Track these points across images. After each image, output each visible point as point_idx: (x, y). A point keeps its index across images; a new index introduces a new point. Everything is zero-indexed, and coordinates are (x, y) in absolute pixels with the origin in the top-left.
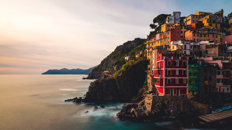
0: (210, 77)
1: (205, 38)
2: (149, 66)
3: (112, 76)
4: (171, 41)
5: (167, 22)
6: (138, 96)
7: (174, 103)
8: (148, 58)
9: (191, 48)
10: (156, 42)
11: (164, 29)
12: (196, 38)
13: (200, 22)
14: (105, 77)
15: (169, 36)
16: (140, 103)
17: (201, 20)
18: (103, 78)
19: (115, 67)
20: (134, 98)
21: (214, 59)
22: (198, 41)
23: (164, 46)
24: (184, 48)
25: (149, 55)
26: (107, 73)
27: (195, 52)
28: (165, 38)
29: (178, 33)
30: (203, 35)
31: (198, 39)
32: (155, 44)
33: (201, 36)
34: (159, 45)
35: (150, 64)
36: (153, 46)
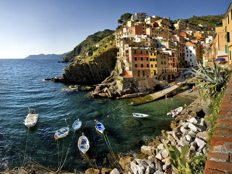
0: (165, 62)
1: (160, 35)
2: (118, 53)
3: (84, 61)
4: (136, 35)
5: (132, 19)
6: (110, 78)
7: (141, 82)
8: (117, 47)
9: (151, 41)
10: (124, 35)
11: (129, 24)
12: (154, 34)
13: (156, 23)
14: (79, 61)
15: (134, 30)
16: (112, 83)
17: (156, 22)
18: (76, 62)
19: (87, 53)
20: (107, 79)
21: (167, 50)
22: (155, 36)
23: (130, 38)
24: (146, 41)
25: (118, 45)
26: (80, 57)
27: (154, 44)
28: (131, 31)
29: (141, 29)
30: (159, 33)
31: (155, 35)
32: (123, 36)
33: (158, 33)
34: (126, 36)
35: (119, 52)
36: (121, 37)
